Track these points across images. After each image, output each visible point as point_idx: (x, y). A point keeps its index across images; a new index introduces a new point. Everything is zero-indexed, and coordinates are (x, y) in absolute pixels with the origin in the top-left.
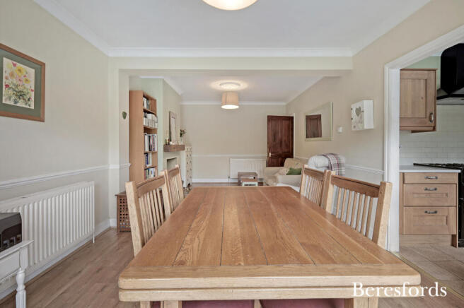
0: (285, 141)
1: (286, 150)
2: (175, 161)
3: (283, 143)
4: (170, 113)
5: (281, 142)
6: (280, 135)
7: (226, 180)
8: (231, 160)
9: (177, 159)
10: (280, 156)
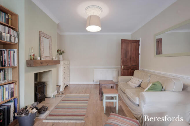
0: (133, 58)
1: (134, 64)
2: (51, 72)
3: (132, 59)
4: (40, 32)
5: (131, 58)
6: (129, 53)
7: (92, 83)
8: (95, 70)
9: (53, 71)
10: (130, 68)
